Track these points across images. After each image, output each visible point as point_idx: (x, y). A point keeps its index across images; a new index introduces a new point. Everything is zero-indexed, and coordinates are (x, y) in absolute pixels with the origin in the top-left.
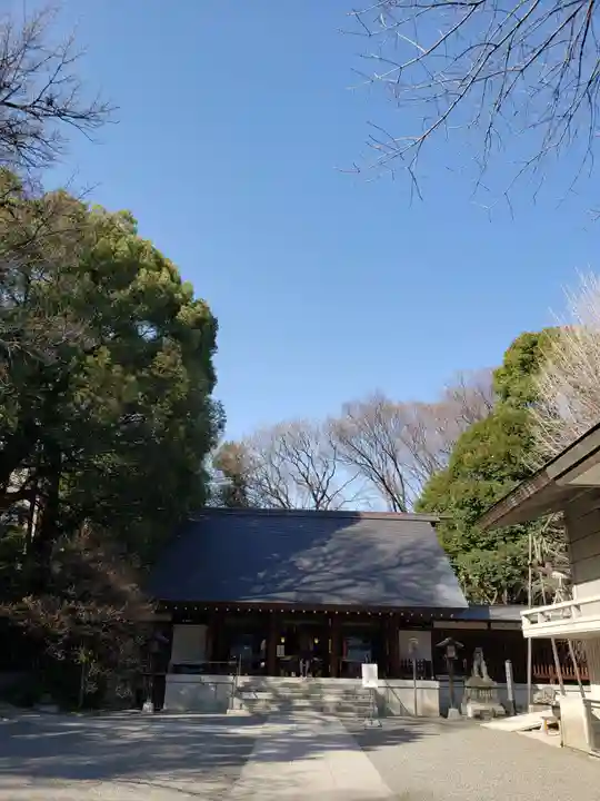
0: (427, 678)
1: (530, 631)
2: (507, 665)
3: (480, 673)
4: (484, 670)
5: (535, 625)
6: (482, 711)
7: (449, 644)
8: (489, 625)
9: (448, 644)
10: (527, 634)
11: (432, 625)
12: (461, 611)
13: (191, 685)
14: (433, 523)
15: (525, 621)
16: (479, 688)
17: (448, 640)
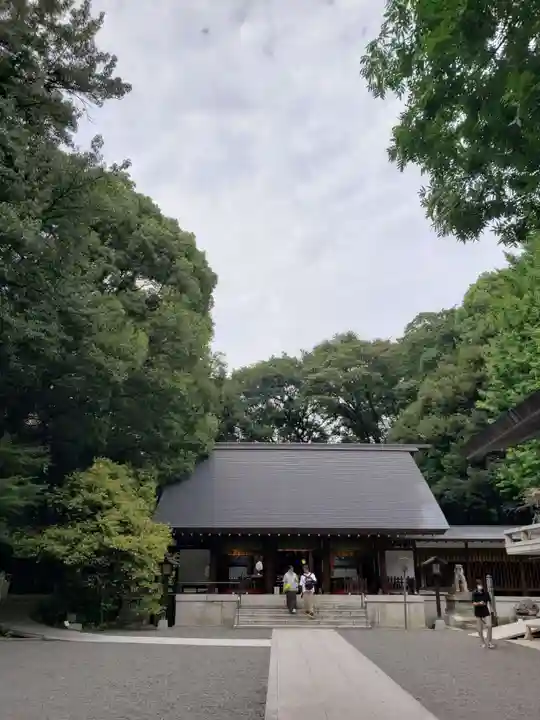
0: (411, 593)
1: (512, 549)
2: (488, 580)
3: (461, 588)
4: (465, 585)
5: (517, 543)
7: (435, 562)
8: (466, 545)
9: (433, 562)
10: (510, 551)
11: (414, 545)
12: (442, 531)
13: (199, 604)
14: (412, 453)
15: (507, 540)
16: (460, 601)
17: (432, 559)
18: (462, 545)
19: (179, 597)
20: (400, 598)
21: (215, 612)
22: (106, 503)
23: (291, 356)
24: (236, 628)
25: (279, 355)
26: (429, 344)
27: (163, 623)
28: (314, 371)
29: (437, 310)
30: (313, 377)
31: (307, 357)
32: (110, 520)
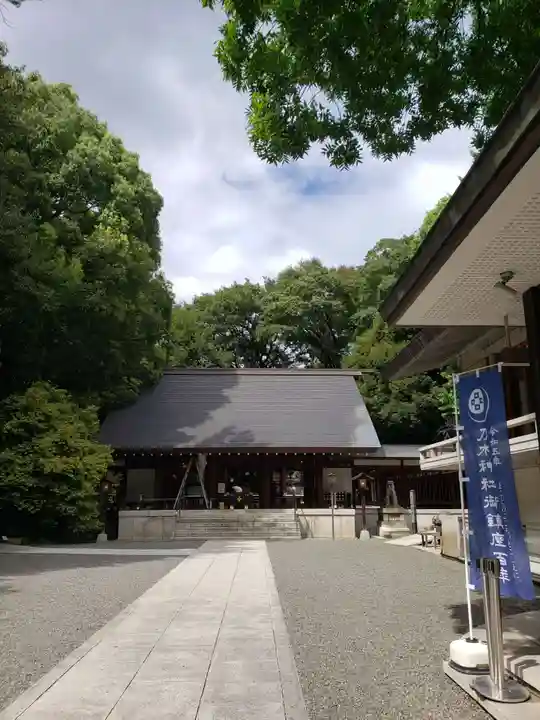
0: (348, 506)
1: (425, 465)
2: (412, 494)
3: (392, 501)
4: (395, 499)
5: (428, 460)
6: (391, 532)
9: (360, 478)
10: (423, 467)
11: (352, 463)
12: (374, 450)
13: (141, 519)
14: (356, 378)
15: (421, 457)
17: (360, 475)
18: (398, 463)
19: (121, 513)
20: (328, 511)
21: (156, 527)
22: (41, 425)
23: (253, 282)
24: (174, 540)
25: (242, 282)
26: (388, 271)
27: (103, 537)
28: (276, 299)
29: (398, 237)
30: (274, 305)
31: (270, 284)
32: (46, 441)
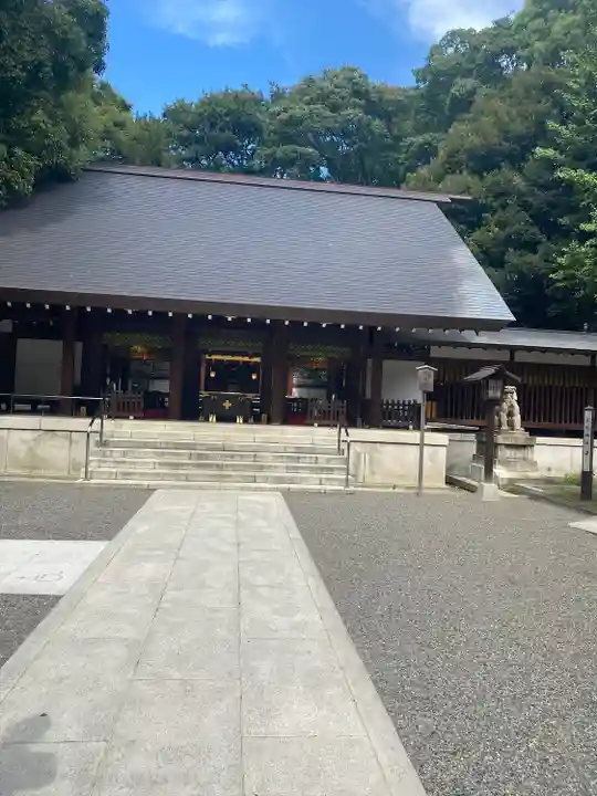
7: (493, 376)
13: (28, 435)
14: (440, 204)
16: (508, 446)
